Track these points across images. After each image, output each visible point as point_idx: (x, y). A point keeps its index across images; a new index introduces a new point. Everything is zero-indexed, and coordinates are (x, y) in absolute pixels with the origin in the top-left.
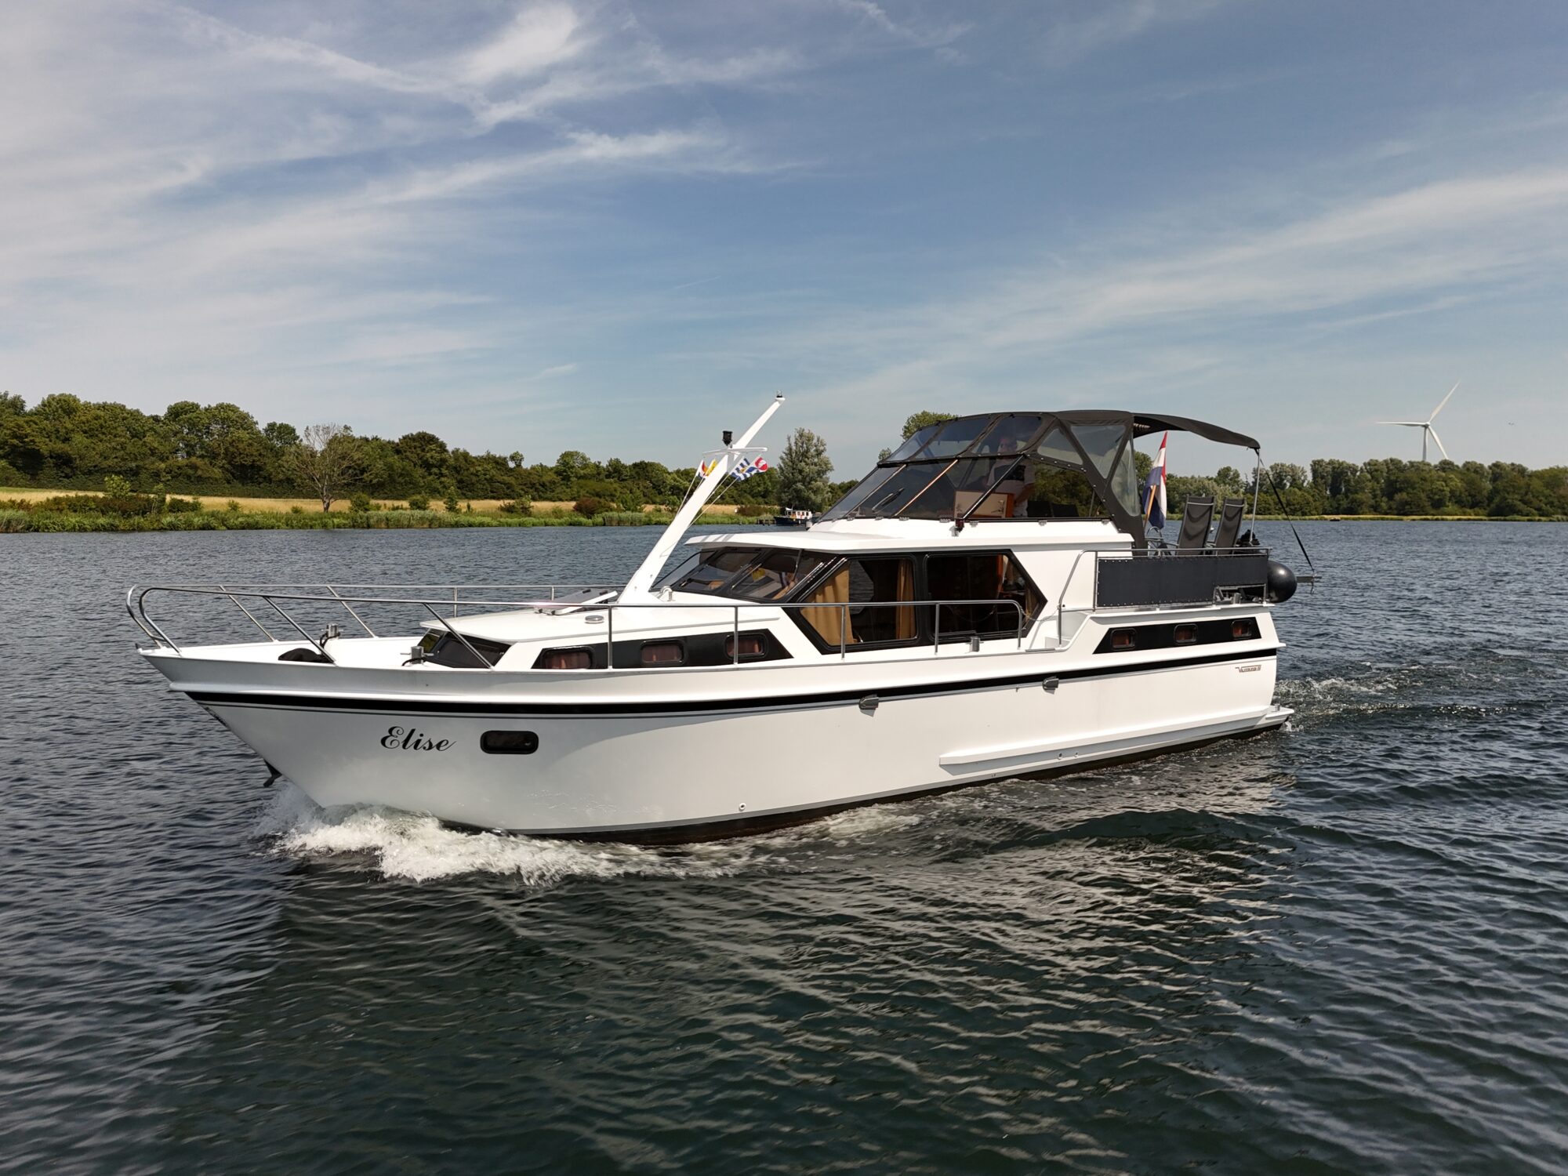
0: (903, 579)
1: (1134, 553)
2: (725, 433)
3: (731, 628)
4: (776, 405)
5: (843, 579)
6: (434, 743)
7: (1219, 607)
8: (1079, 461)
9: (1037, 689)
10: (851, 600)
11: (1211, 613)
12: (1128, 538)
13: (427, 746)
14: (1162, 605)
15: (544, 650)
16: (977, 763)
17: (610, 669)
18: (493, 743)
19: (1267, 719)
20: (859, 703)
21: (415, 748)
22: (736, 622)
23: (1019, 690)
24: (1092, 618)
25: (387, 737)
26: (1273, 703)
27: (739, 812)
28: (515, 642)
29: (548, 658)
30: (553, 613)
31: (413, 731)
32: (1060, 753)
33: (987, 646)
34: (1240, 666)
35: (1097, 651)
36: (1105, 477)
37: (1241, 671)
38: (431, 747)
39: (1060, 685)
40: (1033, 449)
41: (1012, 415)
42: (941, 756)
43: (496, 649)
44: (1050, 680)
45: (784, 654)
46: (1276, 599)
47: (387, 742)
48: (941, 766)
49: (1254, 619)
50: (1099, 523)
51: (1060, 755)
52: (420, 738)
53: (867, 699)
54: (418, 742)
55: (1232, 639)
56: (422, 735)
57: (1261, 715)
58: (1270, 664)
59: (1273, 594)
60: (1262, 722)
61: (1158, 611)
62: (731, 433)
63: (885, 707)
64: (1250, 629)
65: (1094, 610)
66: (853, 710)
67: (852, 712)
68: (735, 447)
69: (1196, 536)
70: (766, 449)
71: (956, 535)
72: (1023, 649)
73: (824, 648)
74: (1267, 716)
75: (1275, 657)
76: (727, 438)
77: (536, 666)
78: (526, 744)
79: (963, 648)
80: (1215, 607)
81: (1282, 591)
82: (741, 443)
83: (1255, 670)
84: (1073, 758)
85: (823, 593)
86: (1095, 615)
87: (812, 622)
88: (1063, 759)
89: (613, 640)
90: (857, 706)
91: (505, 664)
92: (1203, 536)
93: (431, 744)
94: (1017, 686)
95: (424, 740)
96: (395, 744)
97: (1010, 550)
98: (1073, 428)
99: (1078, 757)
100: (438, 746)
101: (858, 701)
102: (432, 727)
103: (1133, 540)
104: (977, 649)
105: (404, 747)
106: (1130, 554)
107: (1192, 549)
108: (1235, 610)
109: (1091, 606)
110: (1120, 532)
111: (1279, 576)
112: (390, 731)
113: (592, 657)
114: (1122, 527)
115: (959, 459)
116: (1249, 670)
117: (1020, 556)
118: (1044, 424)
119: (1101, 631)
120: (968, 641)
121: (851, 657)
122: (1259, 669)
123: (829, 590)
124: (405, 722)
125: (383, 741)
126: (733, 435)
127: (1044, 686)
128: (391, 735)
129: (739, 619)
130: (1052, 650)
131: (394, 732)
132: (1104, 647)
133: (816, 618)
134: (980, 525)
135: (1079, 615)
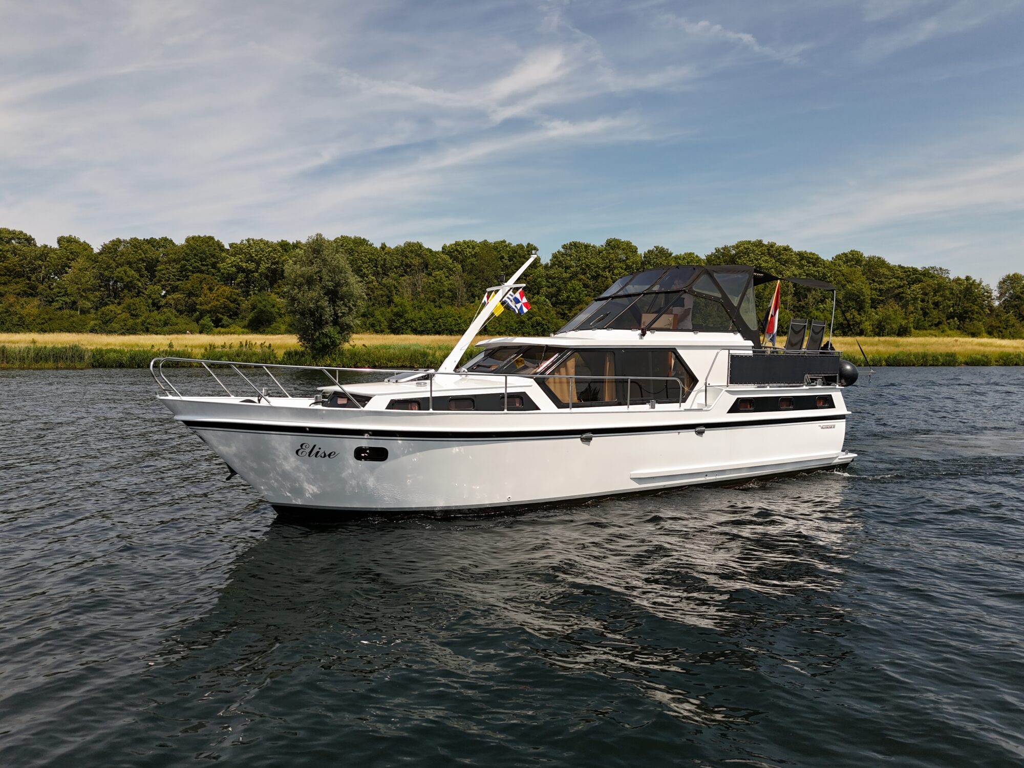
0: (608, 364)
1: (754, 352)
3: (503, 391)
4: (532, 259)
5: (571, 364)
6: (327, 454)
7: (808, 388)
8: (719, 296)
9: (691, 434)
10: (576, 374)
11: (803, 391)
12: (750, 343)
13: (323, 455)
14: (771, 385)
15: (392, 401)
16: (653, 478)
17: (431, 411)
18: (361, 455)
19: (839, 459)
20: (580, 437)
21: (316, 456)
22: (506, 387)
23: (680, 434)
24: (726, 391)
25: (299, 450)
26: (843, 451)
27: (507, 501)
28: (374, 395)
29: (394, 404)
30: (397, 382)
31: (315, 446)
32: (706, 474)
33: (659, 407)
34: (822, 425)
35: (729, 412)
36: (736, 305)
37: (822, 428)
38: (325, 456)
39: (706, 432)
40: (690, 286)
42: (632, 473)
44: (699, 428)
45: (535, 407)
46: (845, 384)
47: (300, 453)
48: (632, 479)
49: (831, 396)
50: (732, 334)
52: (319, 450)
53: (585, 435)
54: (318, 452)
55: (816, 408)
56: (319, 448)
57: (834, 456)
58: (841, 425)
59: (843, 381)
60: (836, 461)
61: (768, 388)
63: (597, 440)
64: (828, 402)
65: (727, 386)
66: (576, 441)
68: (506, 284)
69: (796, 344)
71: (641, 338)
72: (682, 409)
73: (560, 404)
74: (839, 457)
75: (845, 420)
77: (387, 408)
78: (380, 455)
79: (646, 407)
80: (805, 387)
81: (849, 379)
82: (510, 282)
83: (831, 428)
84: (714, 477)
86: (728, 389)
87: (552, 389)
88: (708, 478)
89: (433, 395)
90: (579, 439)
91: (370, 406)
92: (799, 343)
93: (325, 454)
94: (679, 431)
95: (321, 452)
96: (304, 453)
97: (675, 349)
98: (715, 275)
99: (718, 477)
100: (329, 455)
102: (326, 444)
103: (752, 345)
104: (653, 407)
105: (309, 456)
106: (751, 353)
107: (792, 352)
108: (819, 390)
109: (726, 384)
110: (745, 340)
111: (847, 370)
112: (302, 445)
113: (421, 404)
114: (746, 337)
115: (643, 294)
116: (827, 428)
117: (680, 352)
118: (697, 272)
119: (733, 399)
120: (648, 403)
121: (576, 410)
122: (833, 427)
123: (563, 370)
124: (311, 440)
125: (297, 452)
127: (696, 432)
128: (302, 448)
129: (508, 386)
130: (701, 410)
131: (304, 447)
132: (734, 409)
133: (555, 387)
134: (657, 333)
135: (718, 389)
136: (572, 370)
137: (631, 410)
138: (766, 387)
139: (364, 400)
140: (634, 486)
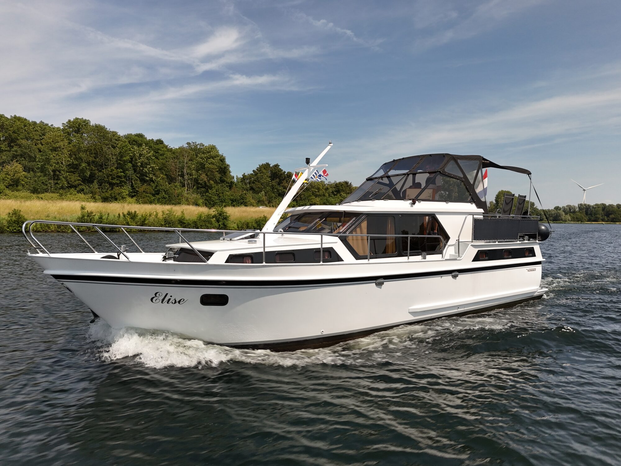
0: (390, 225)
1: (484, 216)
2: (307, 159)
3: (319, 246)
4: (329, 147)
5: (364, 225)
6: (177, 301)
7: (520, 242)
8: (462, 176)
9: (449, 277)
11: (517, 245)
12: (481, 211)
13: (174, 302)
14: (499, 240)
15: (229, 255)
16: (424, 311)
17: (264, 264)
18: (207, 300)
19: (538, 292)
20: (375, 283)
21: (168, 303)
22: (322, 243)
23: (442, 278)
24: (472, 245)
25: (154, 298)
26: (540, 286)
27: (321, 334)
28: (216, 251)
29: (232, 259)
30: (231, 240)
31: (167, 294)
32: (458, 307)
33: (429, 257)
34: (528, 268)
35: (473, 261)
36: (472, 183)
37: (528, 271)
38: (175, 302)
39: (459, 276)
40: (443, 169)
41: (430, 155)
42: (410, 308)
44: (455, 273)
45: (339, 259)
46: (540, 239)
47: (154, 300)
48: (409, 312)
49: (533, 248)
50: (470, 204)
51: (458, 308)
52: (170, 298)
53: (379, 280)
54: (169, 299)
55: (525, 257)
56: (171, 296)
57: (536, 291)
58: (539, 268)
59: (540, 237)
60: (536, 294)
61: (497, 243)
63: (387, 284)
64: (531, 252)
65: (472, 242)
66: (372, 286)
68: (311, 165)
69: (507, 211)
70: (327, 165)
71: (413, 207)
72: (444, 259)
73: (357, 256)
74: (538, 291)
75: (541, 265)
76: (308, 161)
77: (226, 262)
78: (222, 300)
79: (419, 258)
80: (518, 242)
81: (544, 236)
82: (314, 163)
83: (534, 270)
84: (463, 309)
85: (356, 231)
88: (459, 310)
89: (266, 250)
90: (374, 284)
91: (212, 261)
94: (441, 275)
95: (172, 300)
96: (158, 301)
98: (459, 161)
99: (466, 309)
100: (179, 302)
101: (375, 281)
102: (175, 292)
103: (483, 212)
104: (425, 258)
105: (162, 302)
106: (482, 217)
108: (525, 244)
109: (471, 240)
110: (478, 208)
111: (543, 230)
112: (156, 294)
113: (255, 258)
114: (479, 206)
115: (408, 174)
116: (531, 271)
117: (439, 217)
118: (446, 159)
119: (475, 251)
120: (421, 255)
121: (372, 261)
123: (358, 230)
124: (163, 289)
125: (152, 300)
126: (310, 160)
127: (452, 276)
128: (156, 296)
130: (456, 259)
131: (157, 295)
132: (476, 259)
133: (353, 243)
134: (422, 202)
135: (466, 243)
136: (365, 230)
137: (410, 260)
138: (495, 242)
139: (208, 254)
140: (411, 318)
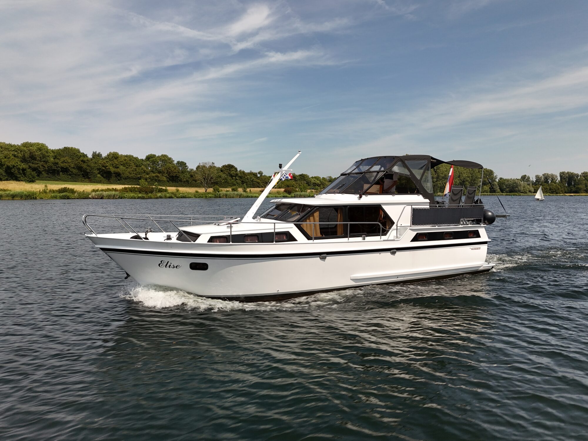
1: (430, 206)
2: (280, 164)
3: (273, 231)
4: (298, 155)
5: (317, 214)
7: (462, 226)
8: (409, 174)
9: (388, 254)
10: (319, 222)
11: (460, 228)
12: (427, 201)
13: (173, 267)
14: (439, 225)
15: (211, 237)
16: (365, 279)
17: (231, 243)
18: (194, 267)
19: (483, 267)
20: (319, 257)
21: (169, 267)
22: (275, 229)
23: (381, 254)
24: (410, 229)
26: (486, 261)
27: (277, 292)
28: (202, 234)
29: (212, 239)
30: (218, 225)
31: (168, 262)
32: (398, 276)
33: (368, 238)
34: (472, 247)
35: (412, 241)
36: (419, 179)
37: (472, 249)
38: (174, 267)
39: (397, 253)
40: (390, 169)
41: (385, 157)
42: (351, 276)
43: (196, 236)
44: (393, 251)
45: (294, 239)
46: (488, 223)
48: (351, 279)
49: (478, 230)
50: (417, 195)
51: (398, 277)
53: (322, 255)
54: (170, 265)
55: (468, 238)
56: (171, 263)
57: (480, 265)
58: (485, 247)
59: (486, 222)
60: (481, 268)
61: (437, 227)
62: (282, 164)
63: (329, 258)
64: (476, 234)
65: (411, 226)
66: (317, 259)
67: (317, 260)
68: (283, 169)
69: (456, 200)
70: (292, 170)
71: (360, 199)
72: (382, 240)
73: (309, 238)
74: (483, 266)
75: (487, 245)
76: (281, 166)
77: (209, 242)
78: (204, 267)
79: (360, 239)
80: (460, 226)
81: (490, 221)
82: (285, 168)
83: (478, 249)
84: (403, 278)
85: (309, 219)
86: (411, 228)
87: (305, 229)
88: (399, 279)
89: (232, 234)
90: (319, 258)
91: (199, 241)
92: (459, 200)
93: (174, 266)
94: (380, 252)
95: (172, 265)
96: (163, 266)
97: (380, 205)
98: (406, 162)
99: (405, 278)
100: (176, 267)
101: (319, 256)
102: (174, 261)
103: (429, 202)
104: (364, 239)
105: (166, 267)
106: (428, 206)
107: (454, 205)
108: (470, 227)
109: (410, 225)
110: (425, 199)
111: (488, 215)
112: (161, 262)
113: (227, 239)
114: (425, 197)
115: (365, 173)
116: (475, 249)
117: (384, 207)
118: (395, 160)
119: (414, 234)
120: (361, 236)
121: (316, 241)
122: (480, 249)
123: (311, 218)
124: (166, 259)
125: (159, 265)
126: (282, 165)
127: (390, 252)
129: (276, 228)
130: (394, 240)
131: (162, 262)
132: (414, 240)
134: (369, 196)
135: (405, 227)
136: (317, 219)
137: (349, 241)
138: (436, 226)
140: (353, 284)
